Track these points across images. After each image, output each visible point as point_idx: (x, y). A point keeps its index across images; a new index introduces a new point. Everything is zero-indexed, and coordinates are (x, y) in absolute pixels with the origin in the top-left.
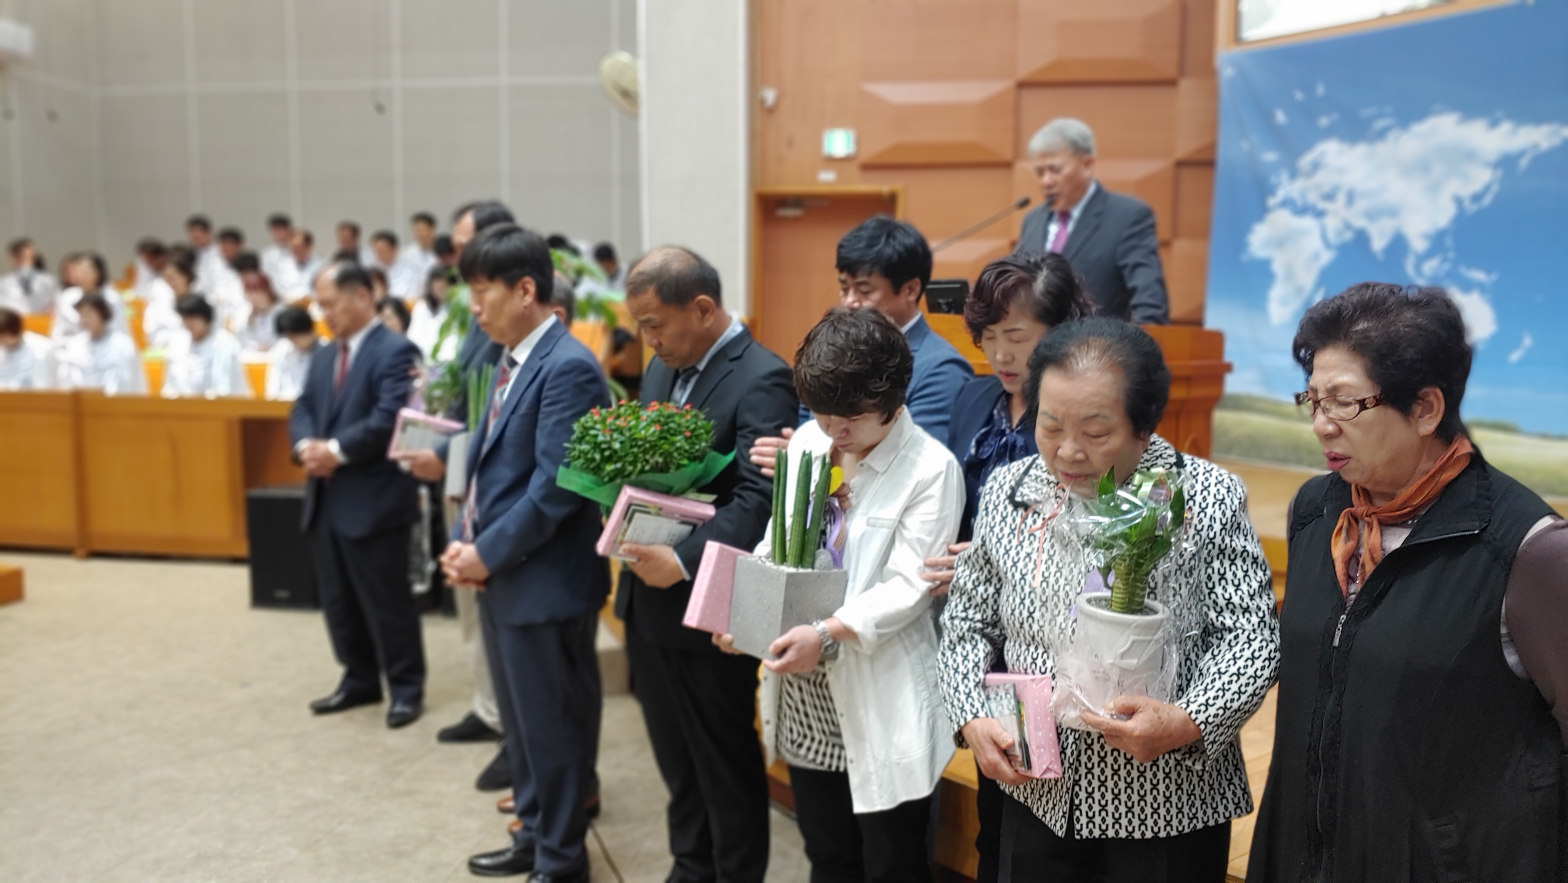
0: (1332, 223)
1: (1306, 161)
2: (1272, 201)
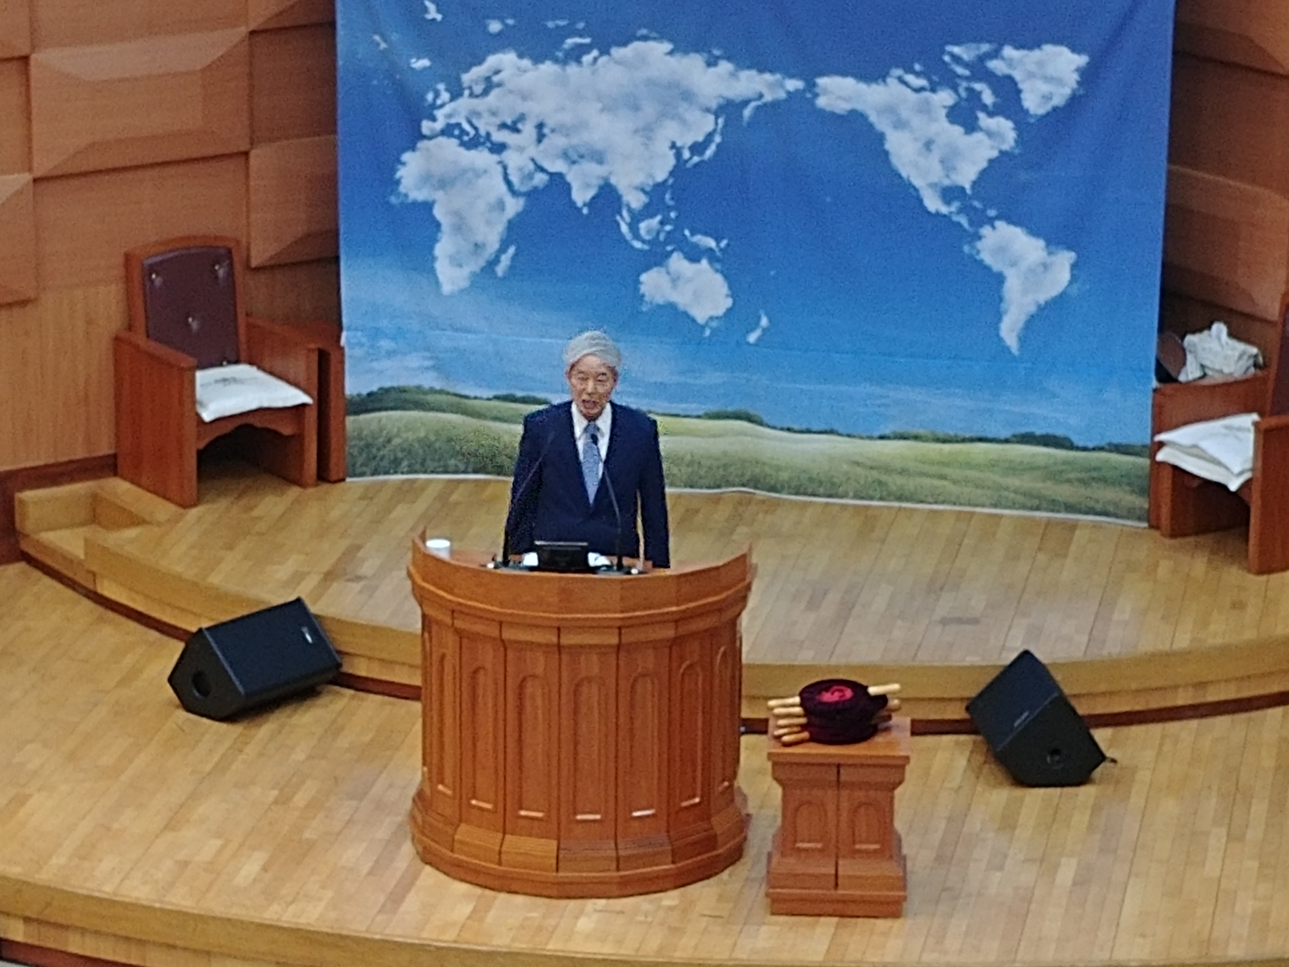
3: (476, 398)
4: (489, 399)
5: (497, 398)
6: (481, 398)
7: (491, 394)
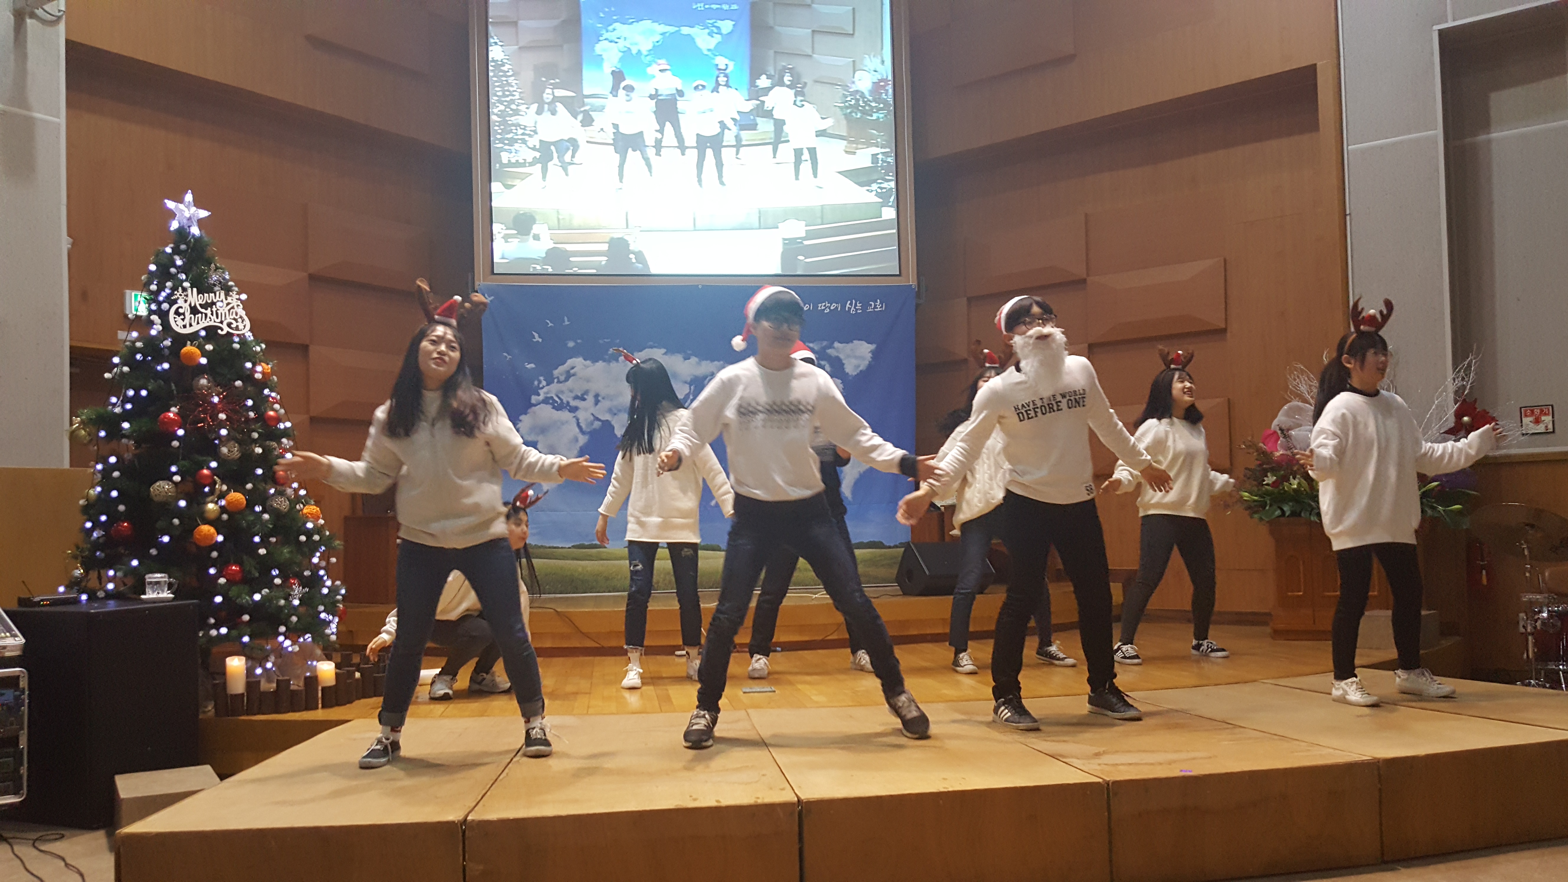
0: (583, 415)
1: (559, 371)
2: (534, 399)
3: (562, 548)
4: (569, 548)
5: (574, 547)
6: (565, 548)
7: (570, 546)
